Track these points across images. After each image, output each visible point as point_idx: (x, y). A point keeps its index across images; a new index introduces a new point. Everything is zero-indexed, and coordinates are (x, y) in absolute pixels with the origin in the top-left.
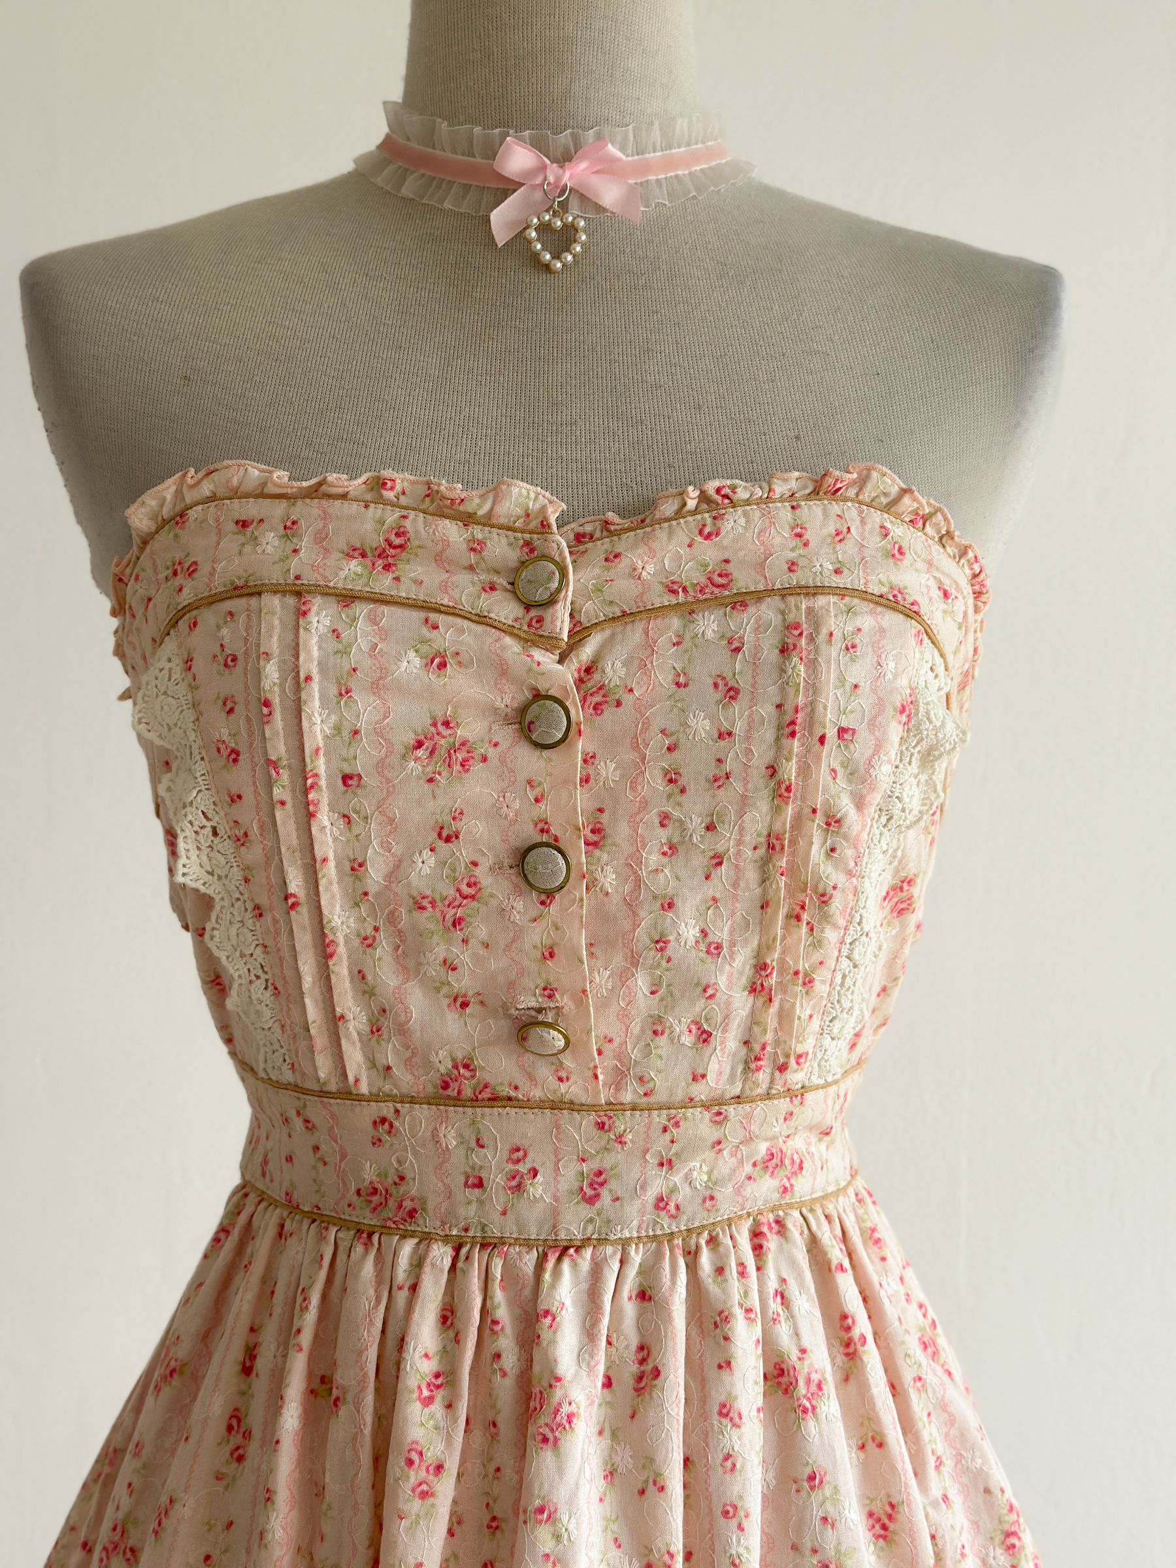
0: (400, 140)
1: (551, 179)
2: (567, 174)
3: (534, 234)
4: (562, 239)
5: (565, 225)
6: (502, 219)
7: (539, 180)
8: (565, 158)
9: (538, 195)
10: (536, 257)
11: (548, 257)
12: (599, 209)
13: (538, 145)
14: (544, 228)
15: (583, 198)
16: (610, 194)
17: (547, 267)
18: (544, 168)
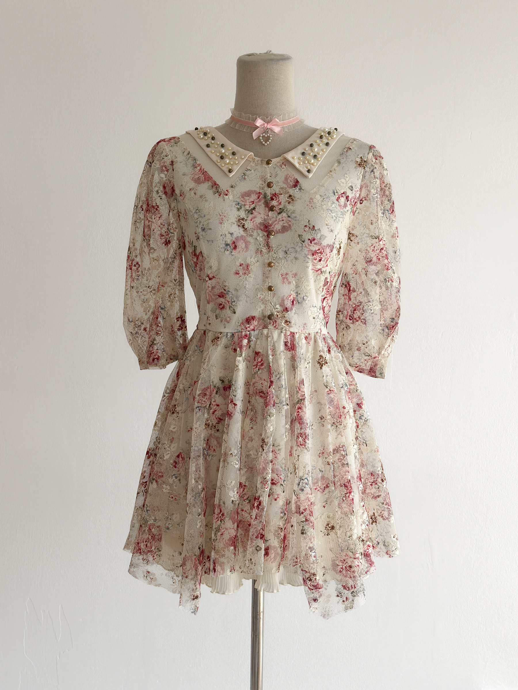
0: (235, 117)
1: (265, 126)
2: (268, 125)
3: (261, 138)
4: (267, 139)
5: (268, 136)
6: (255, 134)
7: (263, 127)
8: (268, 122)
9: (262, 130)
10: (262, 142)
11: (264, 143)
12: (274, 132)
13: (263, 119)
14: (263, 137)
15: (272, 130)
16: (277, 129)
17: (264, 144)
18: (264, 124)
